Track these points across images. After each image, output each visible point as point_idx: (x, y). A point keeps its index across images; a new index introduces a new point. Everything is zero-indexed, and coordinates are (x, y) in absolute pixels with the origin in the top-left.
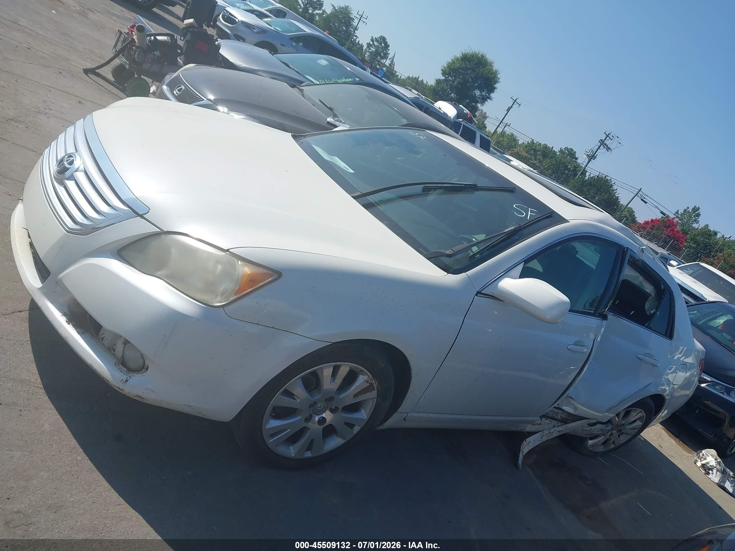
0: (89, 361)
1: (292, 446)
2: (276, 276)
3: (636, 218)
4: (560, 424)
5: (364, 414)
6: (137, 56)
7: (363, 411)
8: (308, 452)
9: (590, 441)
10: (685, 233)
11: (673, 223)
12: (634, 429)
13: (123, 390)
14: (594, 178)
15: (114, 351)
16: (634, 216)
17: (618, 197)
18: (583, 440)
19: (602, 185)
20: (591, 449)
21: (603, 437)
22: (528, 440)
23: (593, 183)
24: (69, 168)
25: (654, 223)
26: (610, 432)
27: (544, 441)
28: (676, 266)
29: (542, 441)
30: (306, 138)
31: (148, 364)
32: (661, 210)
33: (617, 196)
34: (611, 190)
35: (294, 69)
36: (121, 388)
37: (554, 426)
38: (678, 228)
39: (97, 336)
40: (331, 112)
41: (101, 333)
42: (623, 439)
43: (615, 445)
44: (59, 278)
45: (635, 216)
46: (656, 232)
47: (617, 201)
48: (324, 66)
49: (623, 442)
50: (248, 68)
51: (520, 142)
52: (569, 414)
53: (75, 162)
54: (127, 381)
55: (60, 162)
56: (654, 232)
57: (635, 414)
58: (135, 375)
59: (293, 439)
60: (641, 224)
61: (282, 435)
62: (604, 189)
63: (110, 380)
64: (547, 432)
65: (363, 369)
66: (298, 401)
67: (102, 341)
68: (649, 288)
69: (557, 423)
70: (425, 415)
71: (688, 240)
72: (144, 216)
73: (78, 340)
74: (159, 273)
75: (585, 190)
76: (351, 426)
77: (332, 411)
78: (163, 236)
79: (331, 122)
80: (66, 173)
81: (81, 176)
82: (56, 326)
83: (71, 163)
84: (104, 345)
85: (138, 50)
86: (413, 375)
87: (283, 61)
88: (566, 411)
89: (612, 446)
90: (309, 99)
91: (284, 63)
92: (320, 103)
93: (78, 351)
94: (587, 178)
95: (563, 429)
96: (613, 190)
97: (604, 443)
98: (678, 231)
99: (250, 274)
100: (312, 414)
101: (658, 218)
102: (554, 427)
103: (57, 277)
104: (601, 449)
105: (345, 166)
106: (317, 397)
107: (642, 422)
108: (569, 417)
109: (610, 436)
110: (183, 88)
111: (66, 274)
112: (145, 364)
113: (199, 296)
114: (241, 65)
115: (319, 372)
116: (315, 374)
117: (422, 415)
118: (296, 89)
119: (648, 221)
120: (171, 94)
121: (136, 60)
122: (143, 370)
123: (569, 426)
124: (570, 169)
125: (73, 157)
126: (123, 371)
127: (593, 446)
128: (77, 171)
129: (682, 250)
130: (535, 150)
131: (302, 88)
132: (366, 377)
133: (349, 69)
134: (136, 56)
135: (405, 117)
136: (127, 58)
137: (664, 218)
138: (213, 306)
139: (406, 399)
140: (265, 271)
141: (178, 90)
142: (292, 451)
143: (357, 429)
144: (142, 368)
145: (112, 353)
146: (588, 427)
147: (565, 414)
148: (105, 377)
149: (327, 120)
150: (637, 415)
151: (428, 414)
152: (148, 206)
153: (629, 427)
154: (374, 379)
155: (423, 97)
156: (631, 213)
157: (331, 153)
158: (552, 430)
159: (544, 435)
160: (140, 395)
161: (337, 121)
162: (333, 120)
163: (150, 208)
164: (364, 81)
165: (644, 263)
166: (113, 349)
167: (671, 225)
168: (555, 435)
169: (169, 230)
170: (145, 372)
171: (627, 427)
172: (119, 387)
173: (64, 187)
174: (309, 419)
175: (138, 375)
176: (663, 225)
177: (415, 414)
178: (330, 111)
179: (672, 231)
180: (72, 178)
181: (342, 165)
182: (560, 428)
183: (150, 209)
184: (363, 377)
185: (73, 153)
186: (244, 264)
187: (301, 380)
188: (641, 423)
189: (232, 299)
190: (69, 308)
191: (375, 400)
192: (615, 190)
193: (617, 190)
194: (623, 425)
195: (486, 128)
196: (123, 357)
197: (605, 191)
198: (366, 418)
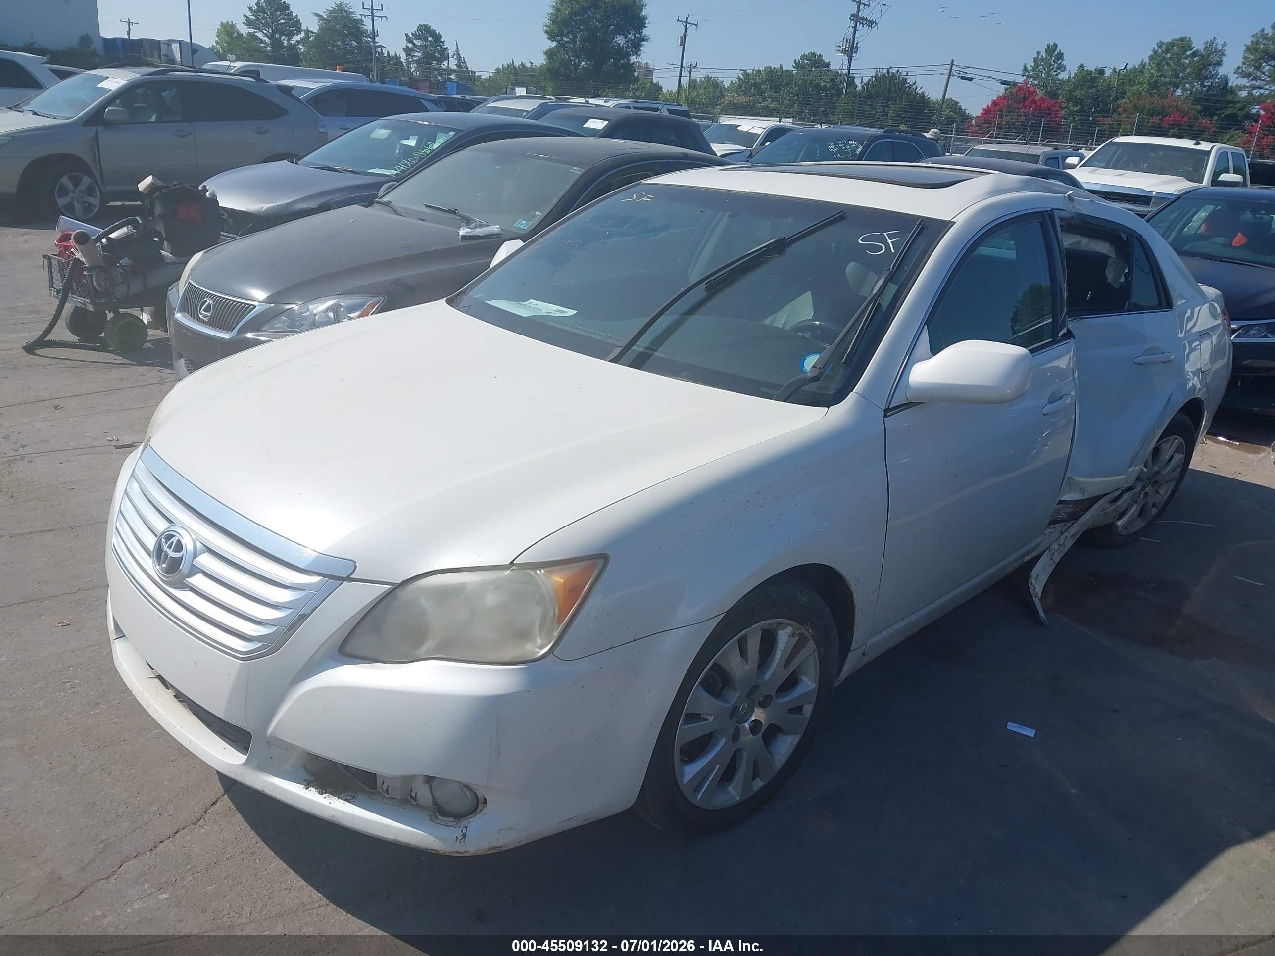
0: (390, 836)
1: (728, 786)
2: (600, 563)
3: (965, 110)
4: (1068, 524)
5: (809, 683)
6: (97, 283)
7: (804, 679)
8: (755, 782)
9: (1118, 523)
10: (1053, 95)
11: (1029, 91)
12: (1175, 469)
13: (465, 852)
14: (871, 82)
15: (416, 800)
16: (960, 108)
17: (923, 93)
18: (1109, 527)
19: (888, 86)
20: (1125, 533)
21: (1135, 507)
22: (1034, 573)
23: (873, 92)
24: (181, 559)
25: (999, 105)
26: (1143, 493)
27: (1058, 561)
28: (1079, 164)
29: (1055, 563)
30: (468, 293)
31: (483, 795)
32: (1000, 80)
33: (920, 92)
34: (906, 87)
35: (345, 170)
36: (461, 851)
37: (1062, 531)
38: (1040, 94)
39: (374, 791)
40: (456, 216)
41: (379, 782)
42: (1164, 492)
43: (1157, 508)
44: (271, 735)
45: (963, 108)
46: (1009, 117)
47: (925, 100)
48: (386, 138)
49: (1166, 497)
50: (274, 207)
51: (727, 84)
52: (1076, 502)
53: (183, 542)
54: (464, 835)
55: (159, 554)
56: (1006, 119)
57: (1168, 446)
58: (470, 820)
59: (728, 775)
60: (979, 117)
61: (710, 779)
62: (896, 91)
63: (437, 848)
64: (1055, 546)
65: (779, 620)
66: (711, 720)
67: (388, 794)
68: (1102, 247)
69: (1065, 525)
70: (890, 631)
71: (1063, 105)
72: (352, 577)
73: (353, 813)
74: (423, 650)
75: (867, 108)
76: (799, 709)
77: (763, 705)
78: (399, 592)
79: (468, 234)
80: (181, 567)
81: (206, 561)
82: (306, 807)
83: (179, 547)
84: (393, 798)
85: (94, 273)
86: (853, 588)
87: (319, 165)
88: (1070, 501)
89: (1154, 511)
90: (408, 213)
91: (323, 168)
92: (428, 210)
93: (364, 830)
94: (859, 88)
95: (1076, 529)
96: (911, 86)
97: (1142, 512)
98: (1043, 100)
99: (565, 582)
100: (737, 725)
101: (1001, 95)
102: (1062, 533)
103: (266, 735)
104: (1140, 524)
105: (555, 309)
106: (733, 697)
107: (1183, 453)
108: (1078, 507)
109: (1144, 500)
110: (211, 302)
111: (277, 724)
112: (479, 797)
113: (508, 655)
114: (262, 208)
115: (721, 663)
116: (716, 667)
117: (884, 634)
118: (376, 206)
119: (988, 106)
120: (197, 321)
121: (100, 290)
122: (480, 807)
123: (1083, 521)
124: (825, 86)
125: (174, 536)
126: (450, 824)
127: (1126, 526)
128: (195, 555)
129: (1063, 125)
130: (756, 85)
131: (385, 199)
132: (789, 630)
133: (425, 123)
134: (95, 284)
135: (574, 164)
136: (83, 293)
137: (1010, 88)
138: (537, 658)
139: (856, 626)
140: (582, 564)
141: (204, 310)
142: (734, 793)
143: (808, 709)
144: (477, 804)
145: (414, 804)
146: (1110, 507)
147: (1071, 506)
148: (427, 847)
149: (461, 234)
150: (1172, 445)
151: (893, 627)
152: (350, 558)
153: (1167, 470)
154: (802, 625)
155: (551, 97)
156: (954, 106)
157: (520, 297)
158: (1062, 539)
159: (1053, 554)
160: (494, 845)
161: (476, 227)
162: (469, 230)
163: (353, 559)
164: (463, 131)
165: (1083, 217)
166: (412, 797)
167: (1027, 95)
168: (1069, 544)
169: (405, 579)
170: (483, 808)
171: (1164, 472)
172: (458, 850)
173: (190, 590)
174: (736, 735)
175: (475, 818)
176: (1015, 102)
177: (875, 639)
178: (452, 215)
179: (1034, 104)
180: (195, 570)
181: (550, 309)
182: (1073, 530)
183: (355, 562)
184: (785, 631)
185: (168, 528)
186: (548, 572)
187: (701, 688)
188: (1182, 455)
189: (556, 634)
190: (306, 769)
191: (816, 654)
192: (914, 84)
193: (915, 83)
194: (1158, 472)
195: (660, 88)
196: (435, 803)
197: (898, 95)
198: (814, 687)
